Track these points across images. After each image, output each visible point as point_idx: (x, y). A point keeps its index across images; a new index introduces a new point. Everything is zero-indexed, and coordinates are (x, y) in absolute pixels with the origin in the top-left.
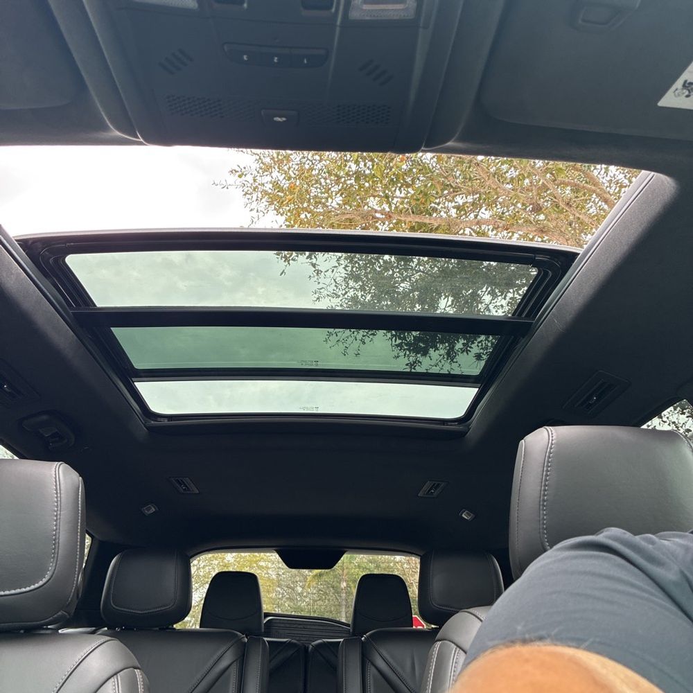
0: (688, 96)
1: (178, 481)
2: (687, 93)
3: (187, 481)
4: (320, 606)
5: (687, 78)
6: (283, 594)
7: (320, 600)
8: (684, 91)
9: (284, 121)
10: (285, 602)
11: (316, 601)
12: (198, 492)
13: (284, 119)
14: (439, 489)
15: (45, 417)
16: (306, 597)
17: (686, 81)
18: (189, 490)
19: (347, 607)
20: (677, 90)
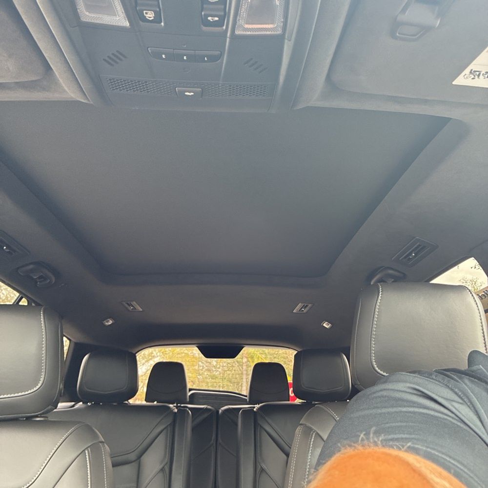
0: (473, 79)
1: (128, 304)
2: (473, 77)
3: (134, 303)
4: (229, 374)
5: (472, 68)
6: (203, 366)
7: (228, 370)
8: (471, 75)
9: (192, 95)
10: (204, 372)
11: (226, 371)
12: (141, 310)
13: (192, 94)
14: (307, 309)
15: (31, 266)
16: (219, 368)
17: (472, 70)
18: (135, 309)
19: (247, 375)
20: (466, 75)
